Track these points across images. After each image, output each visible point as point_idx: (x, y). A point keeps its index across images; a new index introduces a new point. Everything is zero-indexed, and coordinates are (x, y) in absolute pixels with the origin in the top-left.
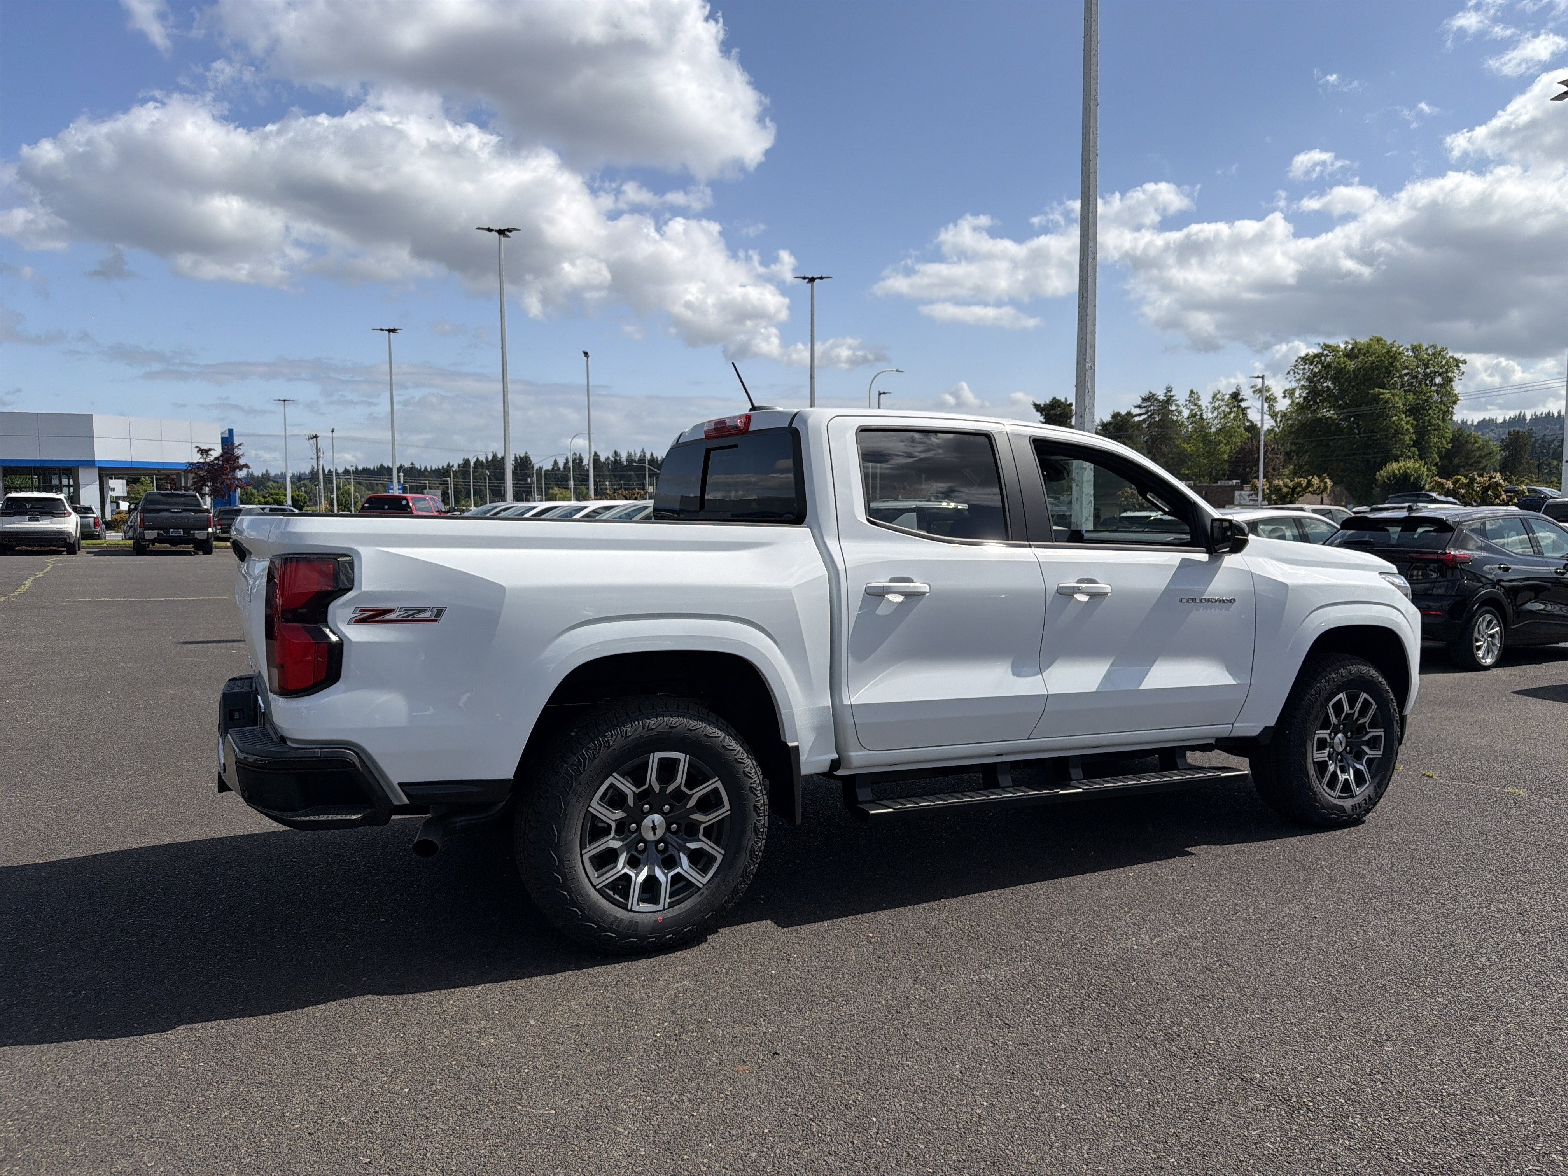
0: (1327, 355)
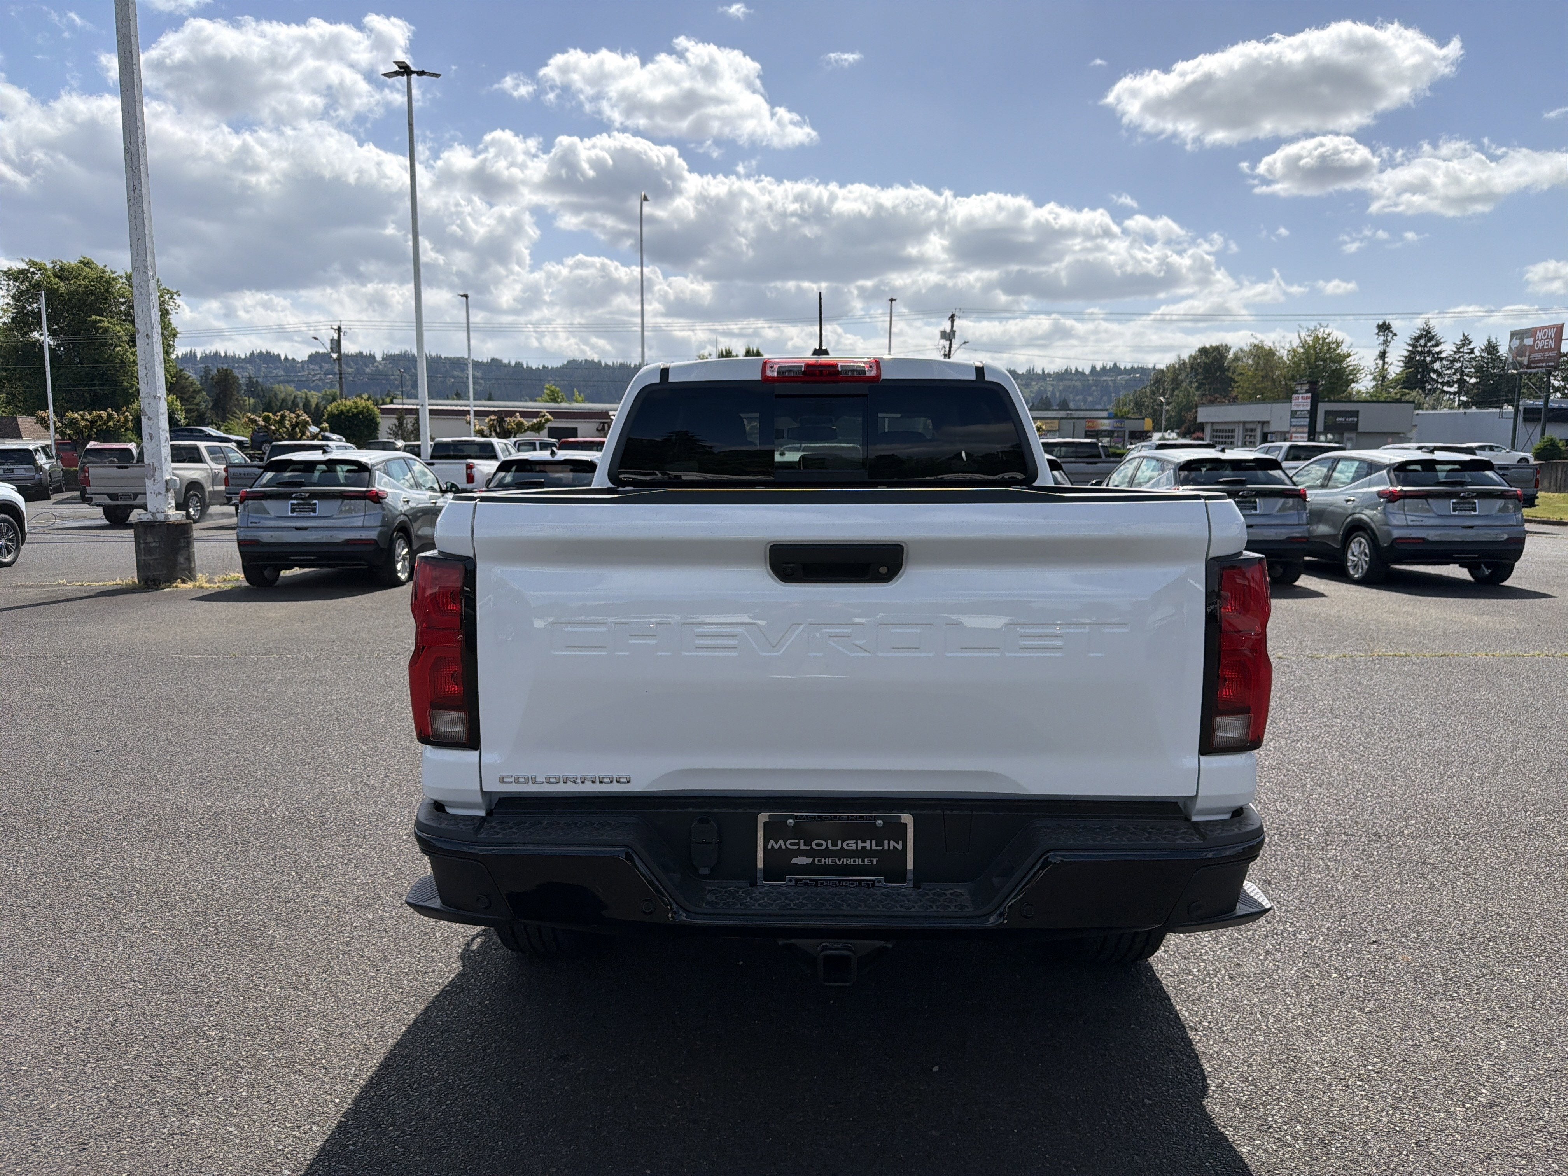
0: (34, 273)
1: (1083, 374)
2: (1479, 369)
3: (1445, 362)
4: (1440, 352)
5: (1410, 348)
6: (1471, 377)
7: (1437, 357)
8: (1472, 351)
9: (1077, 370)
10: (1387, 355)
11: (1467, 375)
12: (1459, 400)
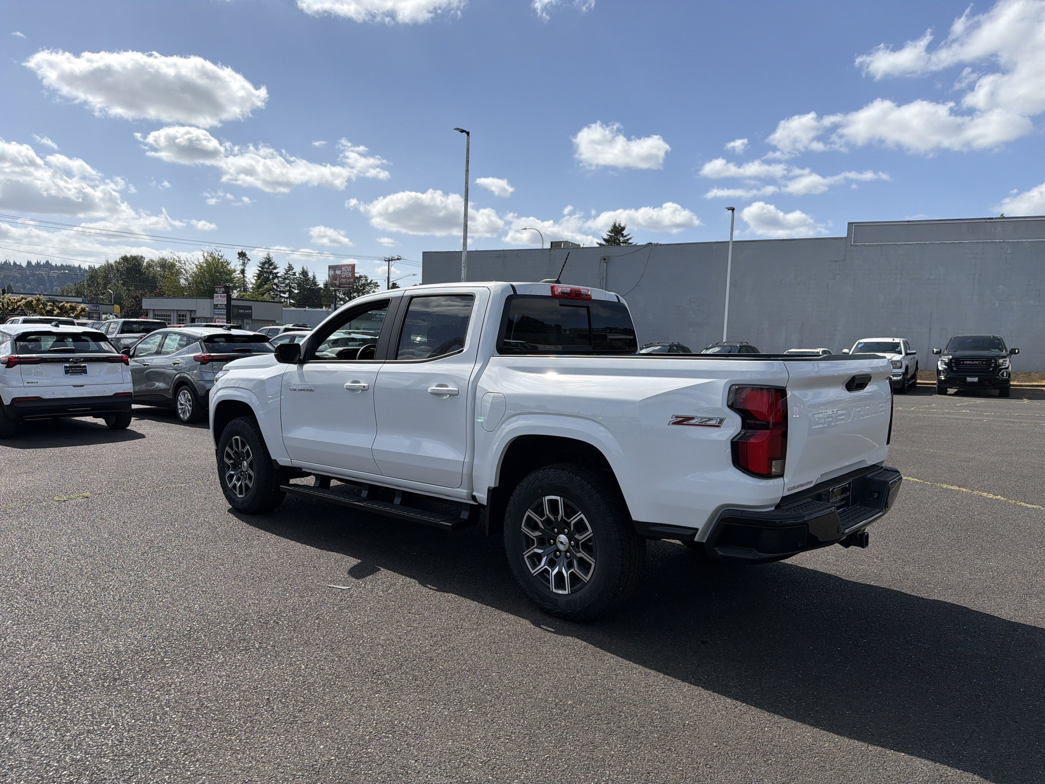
1: (20, 266)
2: (299, 285)
3: (280, 279)
4: (277, 273)
5: (260, 269)
6: (295, 289)
7: (276, 276)
8: (294, 274)
9: (15, 263)
10: (245, 272)
11: (293, 288)
12: (290, 302)
